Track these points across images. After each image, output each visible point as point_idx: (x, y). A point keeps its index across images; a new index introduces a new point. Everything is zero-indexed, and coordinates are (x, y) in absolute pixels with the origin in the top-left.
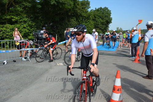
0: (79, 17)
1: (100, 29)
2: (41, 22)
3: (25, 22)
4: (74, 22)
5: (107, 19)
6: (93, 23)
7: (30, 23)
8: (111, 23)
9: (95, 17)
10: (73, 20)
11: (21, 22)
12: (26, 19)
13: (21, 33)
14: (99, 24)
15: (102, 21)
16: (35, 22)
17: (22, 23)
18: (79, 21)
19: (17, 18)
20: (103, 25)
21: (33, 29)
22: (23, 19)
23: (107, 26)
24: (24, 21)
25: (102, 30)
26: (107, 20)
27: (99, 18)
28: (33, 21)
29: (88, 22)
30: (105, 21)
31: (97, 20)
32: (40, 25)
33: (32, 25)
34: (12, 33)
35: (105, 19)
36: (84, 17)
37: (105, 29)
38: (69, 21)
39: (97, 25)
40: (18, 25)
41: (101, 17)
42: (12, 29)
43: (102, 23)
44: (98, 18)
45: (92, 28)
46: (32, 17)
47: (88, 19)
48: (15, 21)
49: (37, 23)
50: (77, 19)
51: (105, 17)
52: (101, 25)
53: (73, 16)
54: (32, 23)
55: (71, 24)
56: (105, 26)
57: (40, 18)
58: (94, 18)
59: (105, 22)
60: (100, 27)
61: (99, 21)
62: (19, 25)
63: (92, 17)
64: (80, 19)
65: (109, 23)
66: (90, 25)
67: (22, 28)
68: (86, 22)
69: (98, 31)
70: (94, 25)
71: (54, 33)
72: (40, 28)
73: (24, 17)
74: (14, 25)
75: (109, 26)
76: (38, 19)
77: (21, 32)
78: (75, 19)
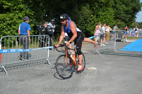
0: (93, 3)
1: (123, 20)
2: (43, 11)
3: (21, 10)
4: (87, 10)
5: (134, 5)
6: (112, 12)
7: (27, 12)
8: (141, 10)
9: (116, 3)
10: (85, 7)
11: (15, 10)
12: (22, 6)
13: (15, 26)
14: (120, 13)
15: (126, 8)
16: (35, 11)
17: (17, 11)
18: (93, 9)
19: (9, 4)
20: (127, 14)
21: (31, 20)
22: (19, 6)
23: (134, 17)
24: (20, 8)
25: (126, 21)
26: (135, 7)
27: (121, 3)
28: (32, 9)
29: (107, 10)
30: (131, 8)
31: (118, 7)
32: (41, 14)
33: (31, 15)
34: (2, 25)
35: (131, 5)
36: (102, 3)
37: (131, 21)
38: (80, 10)
39: (119, 14)
40: (11, 15)
41: (124, 3)
42: (3, 19)
43: (127, 12)
44: (120, 5)
45: (111, 19)
46: (31, 4)
47: (107, 7)
48: (8, 8)
49: (37, 12)
50: (91, 7)
51: (131, 2)
52: (124, 15)
53: (86, 2)
54: (30, 11)
55: (82, 14)
56: (130, 16)
57: (41, 4)
58: (114, 4)
59: (131, 10)
60: (123, 18)
61: (122, 9)
62: (13, 14)
63: (111, 2)
64: (96, 6)
65: (137, 12)
66: (109, 15)
67: (16, 19)
68: (103, 11)
69: (119, 23)
70: (114, 15)
71: (59, 27)
72: (40, 19)
73: (19, 3)
74: (5, 14)
75: (136, 16)
76: (39, 7)
77: (16, 24)
78: (88, 6)
